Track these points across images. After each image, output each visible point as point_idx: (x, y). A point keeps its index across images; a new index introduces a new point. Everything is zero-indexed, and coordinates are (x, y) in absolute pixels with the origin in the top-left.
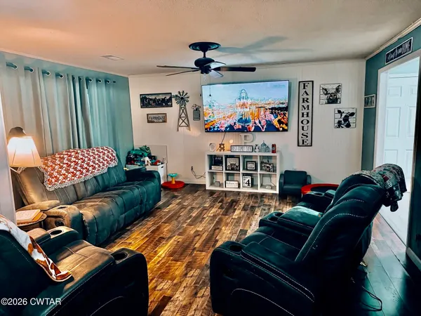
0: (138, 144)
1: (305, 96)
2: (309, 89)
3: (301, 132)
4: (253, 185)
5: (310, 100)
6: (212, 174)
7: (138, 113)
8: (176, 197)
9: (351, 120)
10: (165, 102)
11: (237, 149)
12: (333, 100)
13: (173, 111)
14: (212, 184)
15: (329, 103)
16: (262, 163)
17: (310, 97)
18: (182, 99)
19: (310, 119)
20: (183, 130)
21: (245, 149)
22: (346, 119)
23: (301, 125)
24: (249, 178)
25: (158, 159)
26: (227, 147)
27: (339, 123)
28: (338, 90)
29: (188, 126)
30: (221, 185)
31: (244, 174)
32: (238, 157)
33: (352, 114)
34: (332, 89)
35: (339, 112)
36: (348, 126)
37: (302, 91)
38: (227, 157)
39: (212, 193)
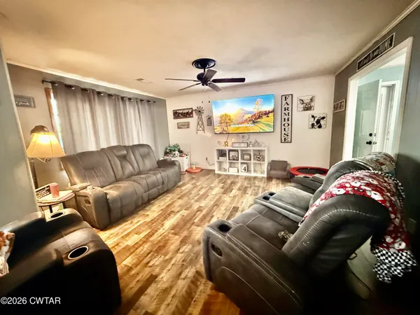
0: (172, 143)
1: (286, 106)
2: (289, 101)
3: (283, 132)
5: (290, 109)
6: (220, 163)
7: (172, 122)
8: (193, 178)
9: (322, 122)
10: (188, 114)
11: (237, 145)
12: (308, 108)
13: (193, 121)
14: (220, 169)
15: (304, 110)
16: (254, 155)
17: (290, 106)
18: (199, 112)
19: (290, 122)
20: (201, 132)
21: (242, 145)
22: (318, 122)
23: (283, 127)
24: (245, 165)
25: (185, 152)
26: (230, 144)
27: (313, 125)
28: (312, 100)
29: (203, 130)
30: (225, 170)
31: (242, 163)
32: (237, 151)
33: (323, 118)
34: (307, 100)
35: (313, 116)
36: (320, 127)
37: (284, 102)
38: (230, 151)
39: (219, 175)
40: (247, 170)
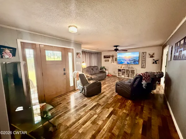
0: (103, 66)
1: (144, 56)
2: (145, 54)
3: (142, 64)
4: (129, 77)
5: (145, 57)
6: (119, 73)
7: (103, 59)
8: (109, 78)
9: (157, 62)
10: (109, 57)
11: (125, 68)
12: (152, 57)
13: (110, 59)
14: (118, 76)
15: (150, 57)
16: (131, 71)
17: (145, 56)
18: (113, 56)
19: (145, 61)
20: (112, 63)
21: (127, 68)
22: (156, 61)
23: (142, 63)
24: (128, 75)
25: (107, 69)
26: (123, 67)
28: (153, 54)
29: (114, 62)
30: (120, 76)
31: (126, 74)
32: (125, 70)
33: (158, 60)
34: (151, 54)
35: (154, 60)
36: (156, 63)
37: (143, 54)
38: (122, 70)
39: (118, 77)
40: (129, 76)
